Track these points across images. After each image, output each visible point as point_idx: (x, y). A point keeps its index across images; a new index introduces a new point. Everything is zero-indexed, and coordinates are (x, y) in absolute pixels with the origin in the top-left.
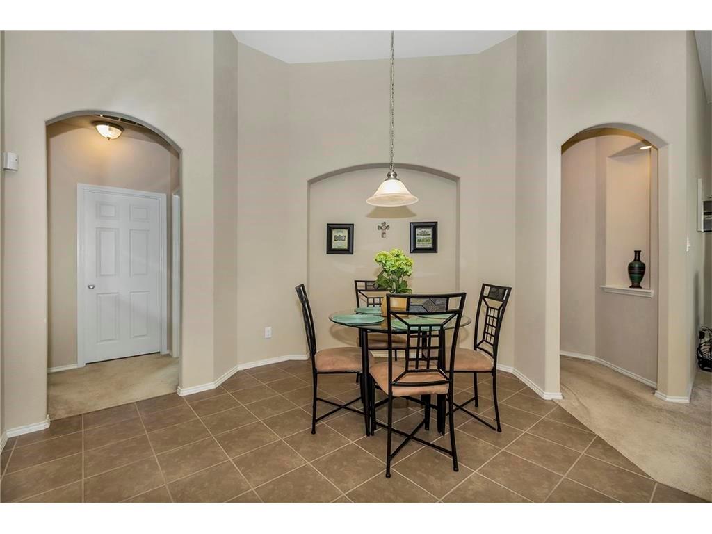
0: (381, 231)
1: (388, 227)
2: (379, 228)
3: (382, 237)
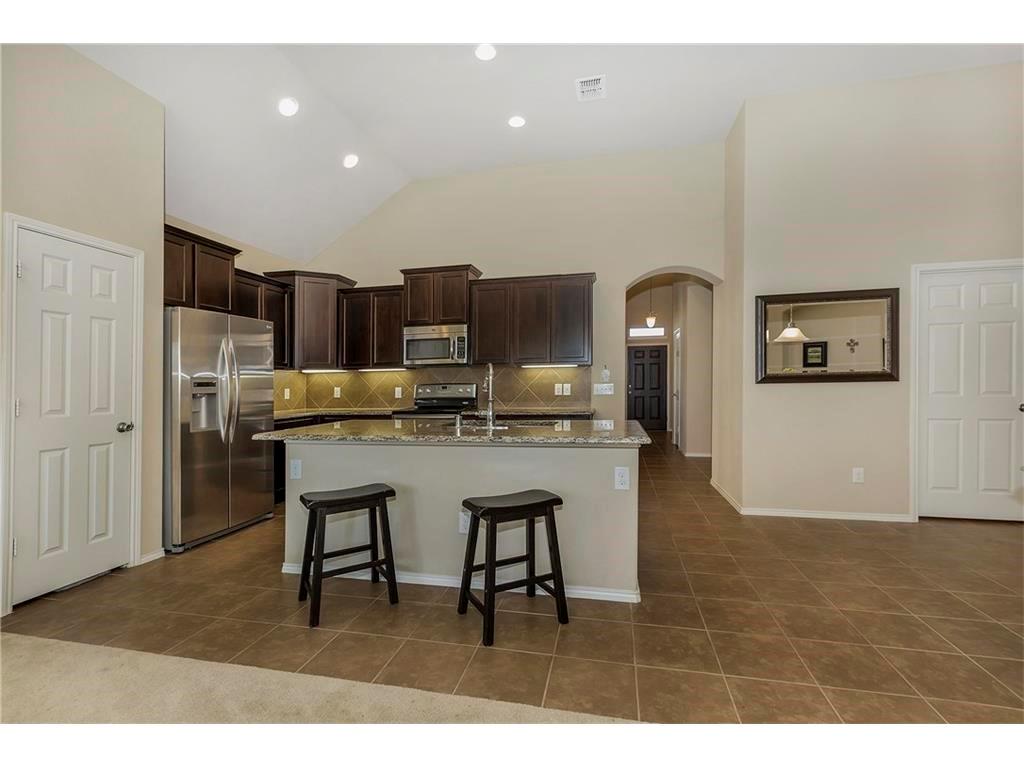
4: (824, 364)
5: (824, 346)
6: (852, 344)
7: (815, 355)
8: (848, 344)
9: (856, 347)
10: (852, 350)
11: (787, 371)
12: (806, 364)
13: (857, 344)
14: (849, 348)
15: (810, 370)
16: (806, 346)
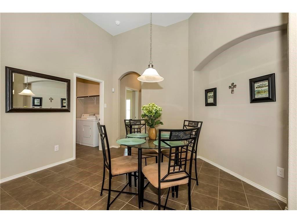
0: (231, 89)
1: (235, 86)
2: (230, 87)
3: (232, 93)
4: (41, 105)
5: (41, 99)
6: (51, 99)
7: (37, 102)
8: (50, 99)
9: (52, 100)
10: (51, 101)
11: (25, 107)
12: (34, 105)
13: (53, 99)
14: (50, 100)
15: (36, 107)
16: (34, 98)
